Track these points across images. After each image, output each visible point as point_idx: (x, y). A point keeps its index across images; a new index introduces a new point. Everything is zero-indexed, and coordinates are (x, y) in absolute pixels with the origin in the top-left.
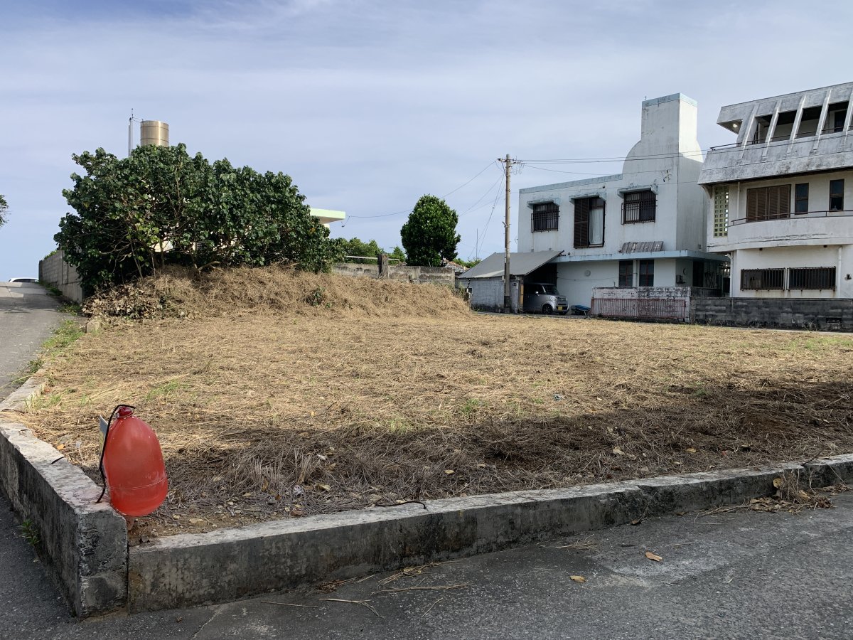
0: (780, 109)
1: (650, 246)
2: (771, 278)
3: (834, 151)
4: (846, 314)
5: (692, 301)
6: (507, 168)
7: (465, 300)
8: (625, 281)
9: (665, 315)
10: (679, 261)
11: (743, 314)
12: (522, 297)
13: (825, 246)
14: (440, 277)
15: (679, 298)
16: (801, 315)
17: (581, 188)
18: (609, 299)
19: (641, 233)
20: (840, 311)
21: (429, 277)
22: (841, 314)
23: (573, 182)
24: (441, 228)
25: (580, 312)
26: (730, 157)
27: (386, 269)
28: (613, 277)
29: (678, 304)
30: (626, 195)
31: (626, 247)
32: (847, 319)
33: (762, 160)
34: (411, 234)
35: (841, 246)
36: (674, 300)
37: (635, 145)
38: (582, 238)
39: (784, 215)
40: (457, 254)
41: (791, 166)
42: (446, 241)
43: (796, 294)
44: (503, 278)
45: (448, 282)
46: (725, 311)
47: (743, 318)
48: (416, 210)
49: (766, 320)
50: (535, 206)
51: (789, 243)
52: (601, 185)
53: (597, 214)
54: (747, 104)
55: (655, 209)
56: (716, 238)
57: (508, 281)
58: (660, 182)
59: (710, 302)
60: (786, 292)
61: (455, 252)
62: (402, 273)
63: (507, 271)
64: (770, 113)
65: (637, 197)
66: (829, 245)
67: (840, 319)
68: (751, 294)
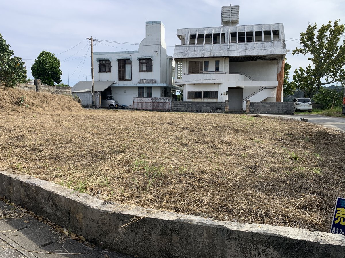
0: (198, 33)
1: (151, 81)
2: (197, 95)
3: (218, 50)
4: (223, 107)
5: (173, 103)
6: (91, 42)
7: (78, 102)
8: (141, 95)
9: (162, 108)
10: (162, 87)
11: (190, 108)
12: (101, 101)
13: (215, 84)
14: (65, 91)
15: (167, 102)
16: (209, 108)
17: (120, 55)
18: (140, 102)
19: (146, 76)
20: (221, 106)
21: (60, 91)
22: (221, 107)
23: (117, 52)
25: (123, 107)
26: (183, 49)
27: (40, 87)
28: (136, 93)
29: (167, 104)
30: (140, 60)
31: (141, 81)
32: (223, 109)
33: (195, 51)
35: (219, 84)
36: (166, 103)
37: (143, 40)
38: (122, 76)
39: (201, 73)
40: (61, 80)
41: (205, 54)
43: (206, 100)
44: (91, 92)
45: (69, 94)
46: (184, 107)
47: (190, 109)
48: (39, 58)
49: (198, 109)
50: (99, 61)
51: (204, 82)
52: (130, 55)
53: (128, 67)
54: (187, 29)
55: (152, 66)
56: (178, 79)
57: (94, 94)
58: (154, 56)
59: (179, 103)
60: (202, 99)
62: (47, 89)
63: (93, 90)
64: (195, 34)
65: (145, 61)
66: (216, 84)
67: (221, 109)
68: (191, 100)
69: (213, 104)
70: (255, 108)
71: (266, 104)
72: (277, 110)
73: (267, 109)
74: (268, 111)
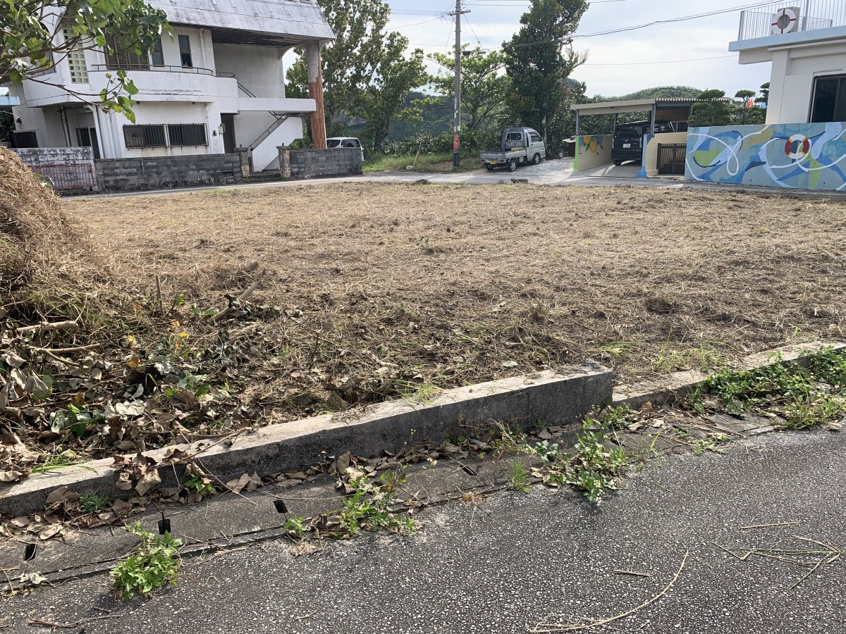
4: (236, 168)
5: (98, 164)
9: (66, 184)
11: (155, 175)
13: (194, 103)
15: (80, 162)
16: (205, 172)
20: (231, 165)
22: (233, 168)
32: (237, 172)
35: (205, 103)
36: (75, 165)
43: (177, 151)
46: (136, 174)
47: (155, 179)
49: (177, 179)
56: (75, 84)
59: (118, 164)
60: (170, 150)
67: (232, 173)
69: (212, 160)
70: (300, 165)
71: (317, 155)
72: (337, 167)
73: (320, 167)
74: (323, 171)
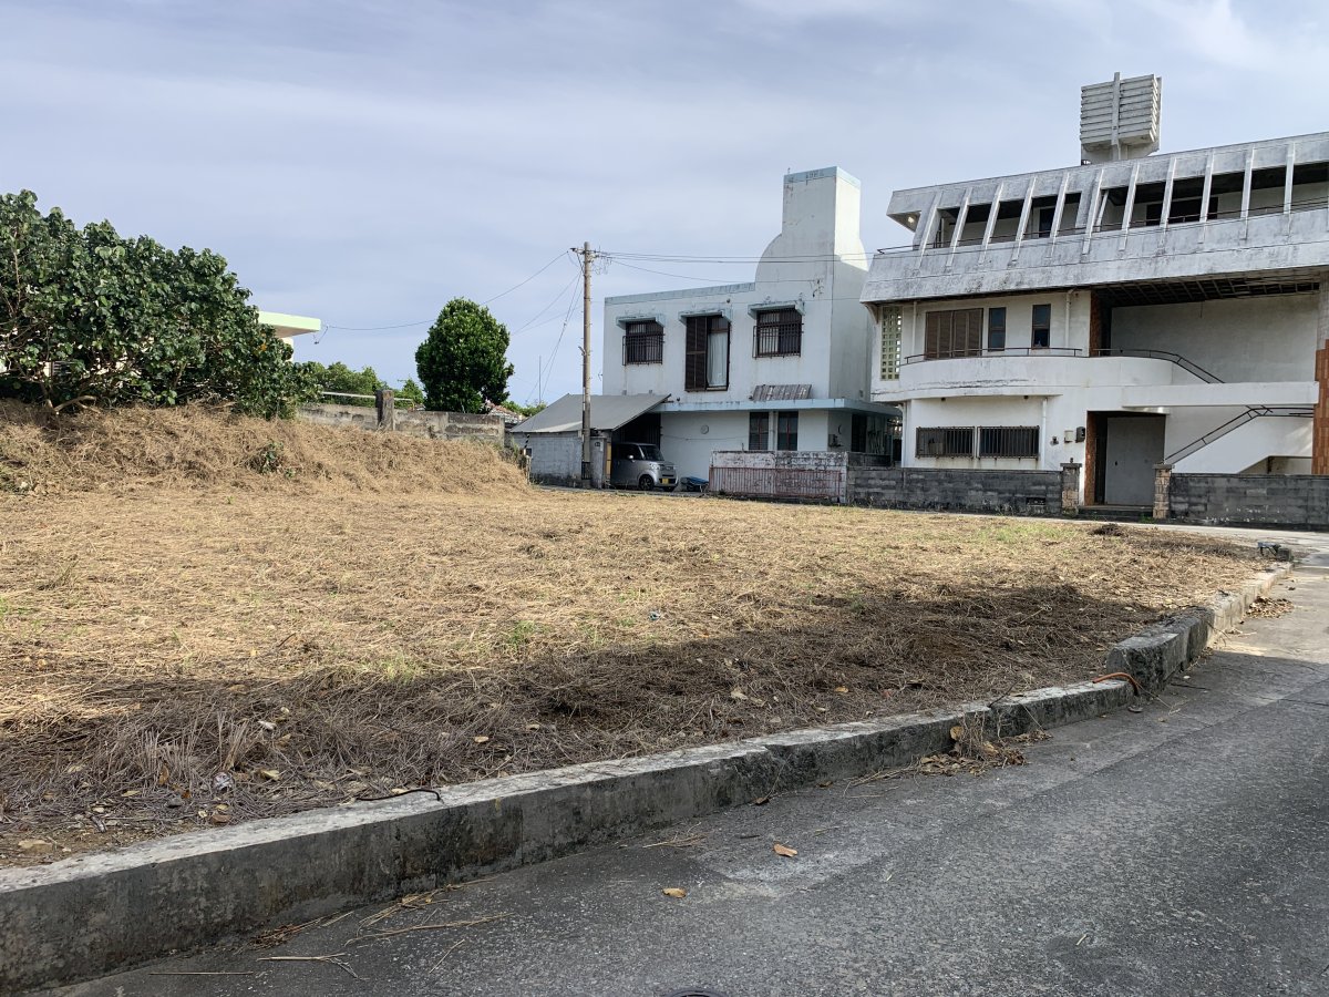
0: (970, 201)
1: (792, 392)
2: (956, 441)
3: (1039, 263)
4: (1052, 492)
5: (850, 473)
6: (586, 263)
7: (520, 467)
8: (757, 442)
9: (813, 492)
10: (833, 413)
11: (919, 492)
12: (609, 463)
13: (1026, 397)
14: (480, 430)
15: (832, 468)
16: (995, 494)
17: (695, 300)
18: (735, 469)
19: (781, 371)
20: (1044, 488)
21: (463, 430)
22: (1046, 493)
23: (684, 291)
24: (483, 352)
25: (694, 487)
26: (903, 265)
27: (390, 415)
28: (740, 435)
29: (831, 477)
30: (760, 314)
31: (760, 392)
32: (1052, 500)
33: (946, 271)
34: (432, 359)
35: (1046, 397)
36: (825, 471)
37: (774, 241)
38: (697, 377)
39: (975, 352)
40: (508, 394)
41: (984, 282)
42: (491, 373)
43: (989, 464)
44: (580, 434)
45: (493, 437)
46: (894, 488)
47: (918, 497)
48: (440, 321)
49: (948, 500)
50: (628, 325)
51: (979, 392)
52: (725, 298)
53: (718, 341)
54: (928, 191)
55: (800, 336)
56: (883, 382)
57: (588, 440)
58: (808, 297)
59: (874, 474)
60: (976, 460)
61: (505, 391)
62: (417, 422)
63: (586, 424)
64: (957, 205)
65: (775, 318)
66: (1032, 396)
67: (1044, 500)
68: (929, 463)
69: (1011, 479)
70: (1194, 500)
71: (1243, 484)
72: (1302, 511)
73: (1250, 507)
74: (1254, 514)
